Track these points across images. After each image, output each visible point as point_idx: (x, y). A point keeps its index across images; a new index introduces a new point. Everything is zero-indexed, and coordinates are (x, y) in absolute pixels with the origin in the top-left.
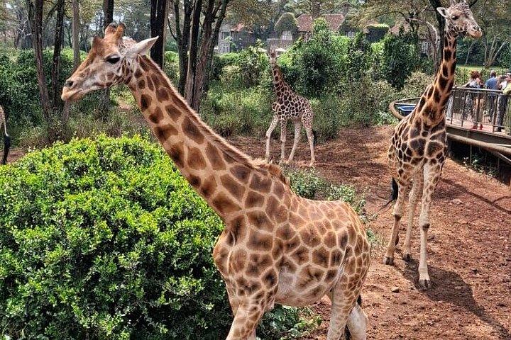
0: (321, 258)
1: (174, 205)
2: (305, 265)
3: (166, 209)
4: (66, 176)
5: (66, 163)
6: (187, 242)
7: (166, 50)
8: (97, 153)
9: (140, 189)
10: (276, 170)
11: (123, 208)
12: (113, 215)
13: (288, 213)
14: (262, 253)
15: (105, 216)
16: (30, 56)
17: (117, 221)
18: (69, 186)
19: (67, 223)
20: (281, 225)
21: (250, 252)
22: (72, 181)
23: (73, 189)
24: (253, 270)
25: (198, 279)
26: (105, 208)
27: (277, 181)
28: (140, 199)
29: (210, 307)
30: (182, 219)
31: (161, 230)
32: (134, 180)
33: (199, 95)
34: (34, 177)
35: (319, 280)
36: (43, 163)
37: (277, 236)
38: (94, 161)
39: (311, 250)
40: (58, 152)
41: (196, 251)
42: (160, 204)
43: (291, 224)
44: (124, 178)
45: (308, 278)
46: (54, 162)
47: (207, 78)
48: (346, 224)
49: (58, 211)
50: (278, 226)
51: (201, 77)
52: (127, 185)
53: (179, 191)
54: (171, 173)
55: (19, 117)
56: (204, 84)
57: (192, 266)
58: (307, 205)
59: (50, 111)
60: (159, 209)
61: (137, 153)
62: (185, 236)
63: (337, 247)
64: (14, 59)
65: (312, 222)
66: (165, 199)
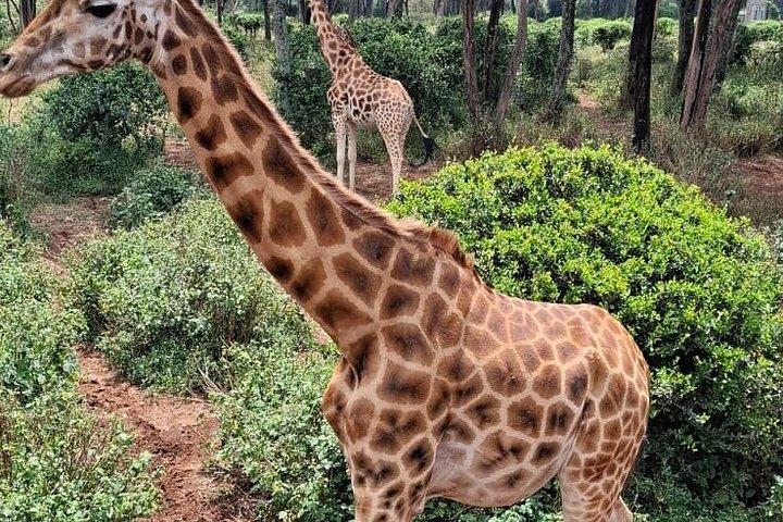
0: (526, 418)
1: (655, 257)
2: (491, 430)
3: (642, 262)
4: (497, 202)
5: (498, 183)
6: (673, 316)
7: (659, 17)
8: (544, 170)
9: (604, 229)
10: (446, 240)
11: (577, 255)
12: (562, 264)
13: (464, 326)
14: (407, 408)
15: (549, 265)
16: (455, 26)
17: (567, 274)
18: (500, 218)
19: (495, 270)
20: (450, 352)
21: (381, 405)
22: (505, 210)
23: (506, 221)
24: (385, 441)
25: (685, 374)
26: (550, 253)
27: (447, 261)
28: (603, 244)
29: (702, 419)
30: (666, 279)
31: (633, 294)
32: (596, 214)
33: (708, 87)
34: (452, 200)
35: (519, 460)
36: (466, 181)
37: (438, 373)
38: (538, 182)
39: (506, 402)
40: (487, 167)
41: (686, 331)
42: (634, 253)
43: (466, 350)
44: (582, 209)
45: (498, 455)
46: (481, 182)
47: (723, 61)
48: (585, 351)
49: (483, 253)
50: (442, 353)
51: (713, 60)
52: (584, 221)
53: (665, 236)
54: (653, 207)
55: (434, 115)
56: (716, 71)
57: (679, 352)
58: (506, 308)
59: (478, 108)
60: (632, 261)
61: (602, 172)
62: (670, 305)
63: (563, 397)
64: (432, 30)
65: (511, 345)
66: (642, 246)
